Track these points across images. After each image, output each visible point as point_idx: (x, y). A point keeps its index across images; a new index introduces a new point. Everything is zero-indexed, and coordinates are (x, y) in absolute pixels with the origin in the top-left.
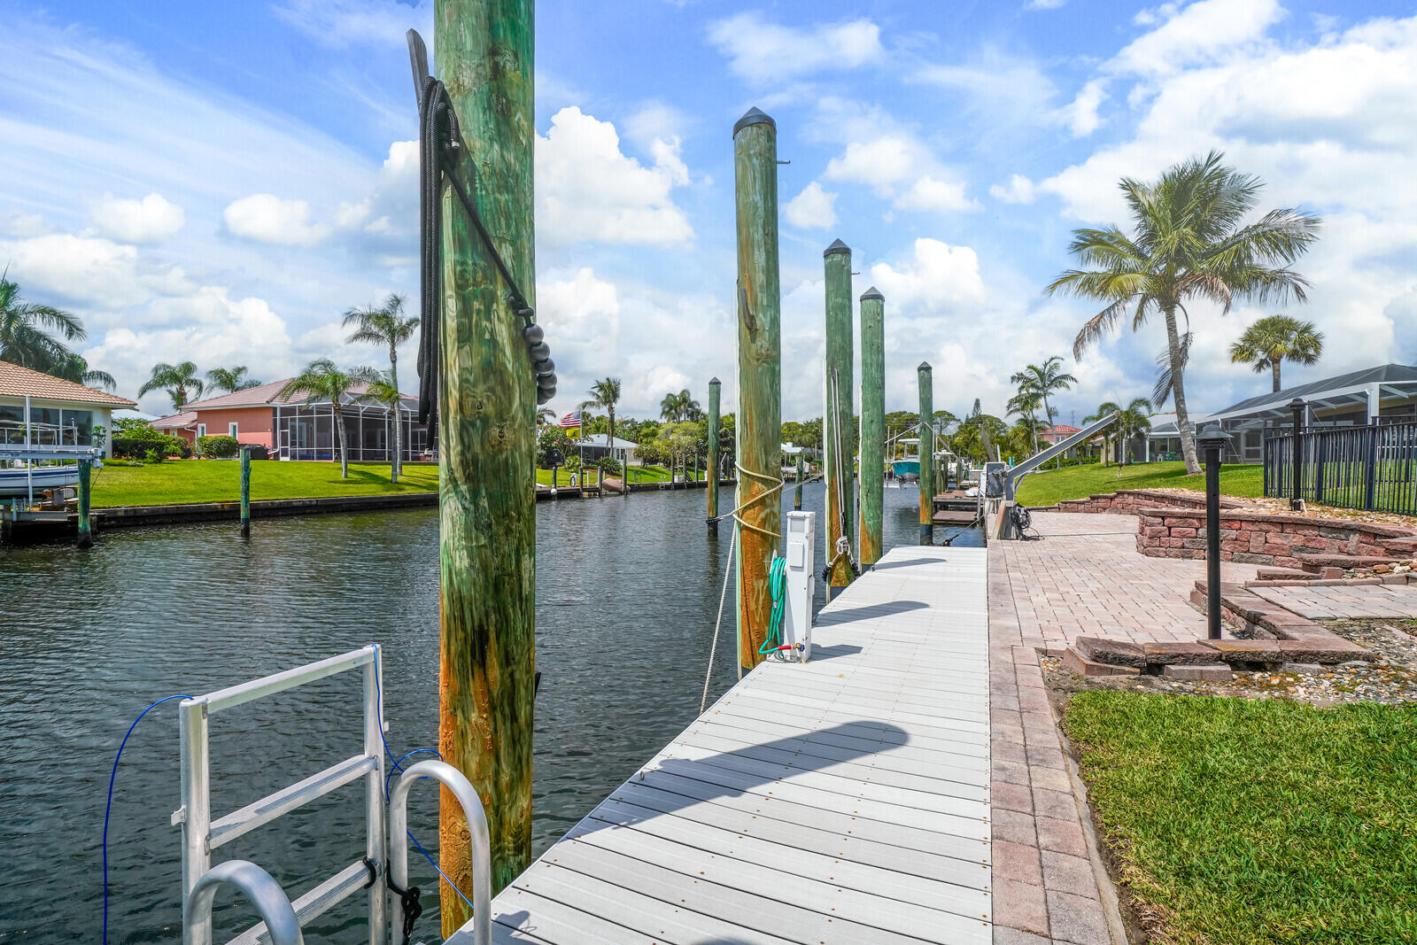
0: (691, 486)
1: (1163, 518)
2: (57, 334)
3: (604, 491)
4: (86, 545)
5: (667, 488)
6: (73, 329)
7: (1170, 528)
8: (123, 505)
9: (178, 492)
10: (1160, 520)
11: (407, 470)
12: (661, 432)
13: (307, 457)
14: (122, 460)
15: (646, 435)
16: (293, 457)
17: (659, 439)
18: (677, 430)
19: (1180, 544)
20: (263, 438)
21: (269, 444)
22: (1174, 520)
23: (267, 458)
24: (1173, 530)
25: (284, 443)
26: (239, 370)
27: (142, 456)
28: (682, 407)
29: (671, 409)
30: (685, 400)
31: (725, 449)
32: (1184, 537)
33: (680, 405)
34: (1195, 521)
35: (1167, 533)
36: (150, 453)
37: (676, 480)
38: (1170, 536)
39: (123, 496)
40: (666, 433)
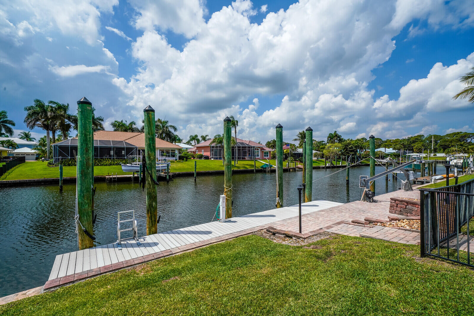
0: (334, 167)
1: (395, 201)
2: (172, 130)
3: (297, 169)
4: (168, 182)
5: (323, 168)
6: (175, 129)
7: (397, 204)
8: (177, 172)
9: (188, 169)
10: (394, 201)
11: (239, 162)
12: (326, 147)
13: (217, 159)
14: (180, 161)
15: (322, 148)
16: (214, 159)
17: (326, 150)
18: (332, 146)
19: (399, 210)
20: (208, 154)
21: (209, 156)
22: (398, 202)
23: (209, 159)
24: (398, 205)
25: (212, 155)
26: (207, 136)
27: (183, 160)
28: (335, 138)
29: (331, 139)
30: (336, 136)
31: (351, 153)
32: (401, 208)
33: (334, 137)
34: (405, 203)
35: (396, 206)
36: (185, 159)
37: (327, 165)
38: (397, 207)
39: (178, 169)
40: (328, 147)
